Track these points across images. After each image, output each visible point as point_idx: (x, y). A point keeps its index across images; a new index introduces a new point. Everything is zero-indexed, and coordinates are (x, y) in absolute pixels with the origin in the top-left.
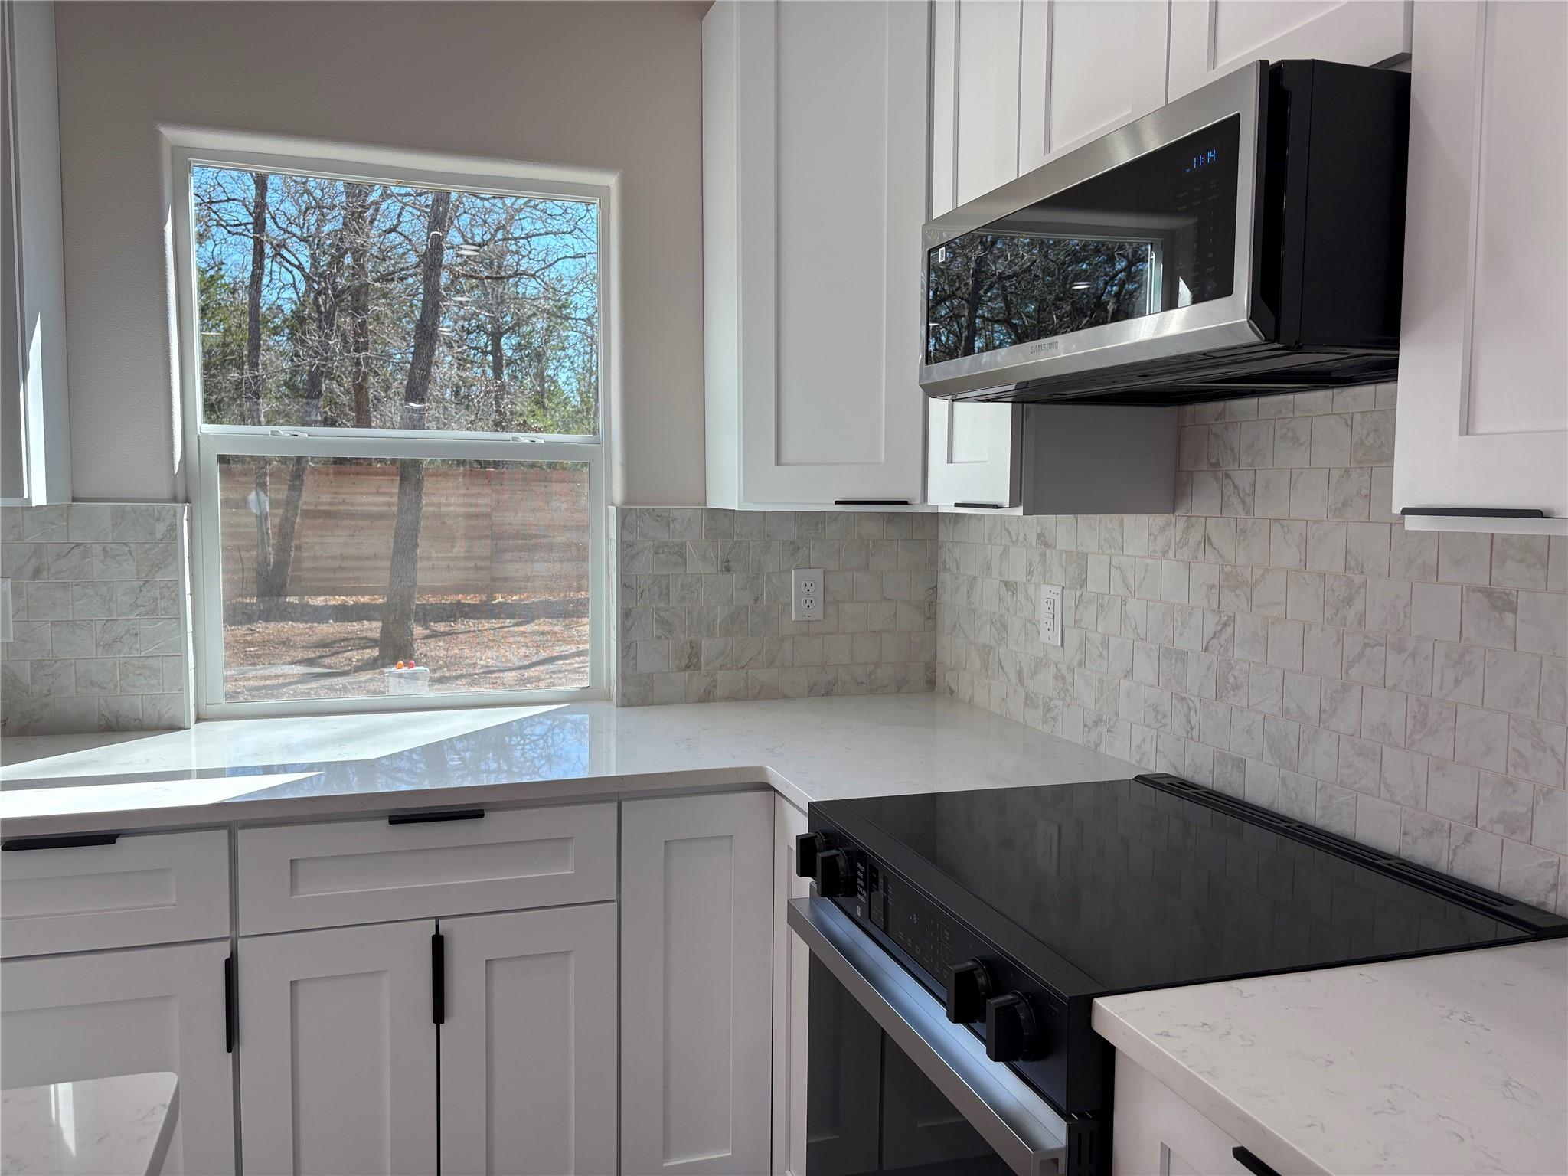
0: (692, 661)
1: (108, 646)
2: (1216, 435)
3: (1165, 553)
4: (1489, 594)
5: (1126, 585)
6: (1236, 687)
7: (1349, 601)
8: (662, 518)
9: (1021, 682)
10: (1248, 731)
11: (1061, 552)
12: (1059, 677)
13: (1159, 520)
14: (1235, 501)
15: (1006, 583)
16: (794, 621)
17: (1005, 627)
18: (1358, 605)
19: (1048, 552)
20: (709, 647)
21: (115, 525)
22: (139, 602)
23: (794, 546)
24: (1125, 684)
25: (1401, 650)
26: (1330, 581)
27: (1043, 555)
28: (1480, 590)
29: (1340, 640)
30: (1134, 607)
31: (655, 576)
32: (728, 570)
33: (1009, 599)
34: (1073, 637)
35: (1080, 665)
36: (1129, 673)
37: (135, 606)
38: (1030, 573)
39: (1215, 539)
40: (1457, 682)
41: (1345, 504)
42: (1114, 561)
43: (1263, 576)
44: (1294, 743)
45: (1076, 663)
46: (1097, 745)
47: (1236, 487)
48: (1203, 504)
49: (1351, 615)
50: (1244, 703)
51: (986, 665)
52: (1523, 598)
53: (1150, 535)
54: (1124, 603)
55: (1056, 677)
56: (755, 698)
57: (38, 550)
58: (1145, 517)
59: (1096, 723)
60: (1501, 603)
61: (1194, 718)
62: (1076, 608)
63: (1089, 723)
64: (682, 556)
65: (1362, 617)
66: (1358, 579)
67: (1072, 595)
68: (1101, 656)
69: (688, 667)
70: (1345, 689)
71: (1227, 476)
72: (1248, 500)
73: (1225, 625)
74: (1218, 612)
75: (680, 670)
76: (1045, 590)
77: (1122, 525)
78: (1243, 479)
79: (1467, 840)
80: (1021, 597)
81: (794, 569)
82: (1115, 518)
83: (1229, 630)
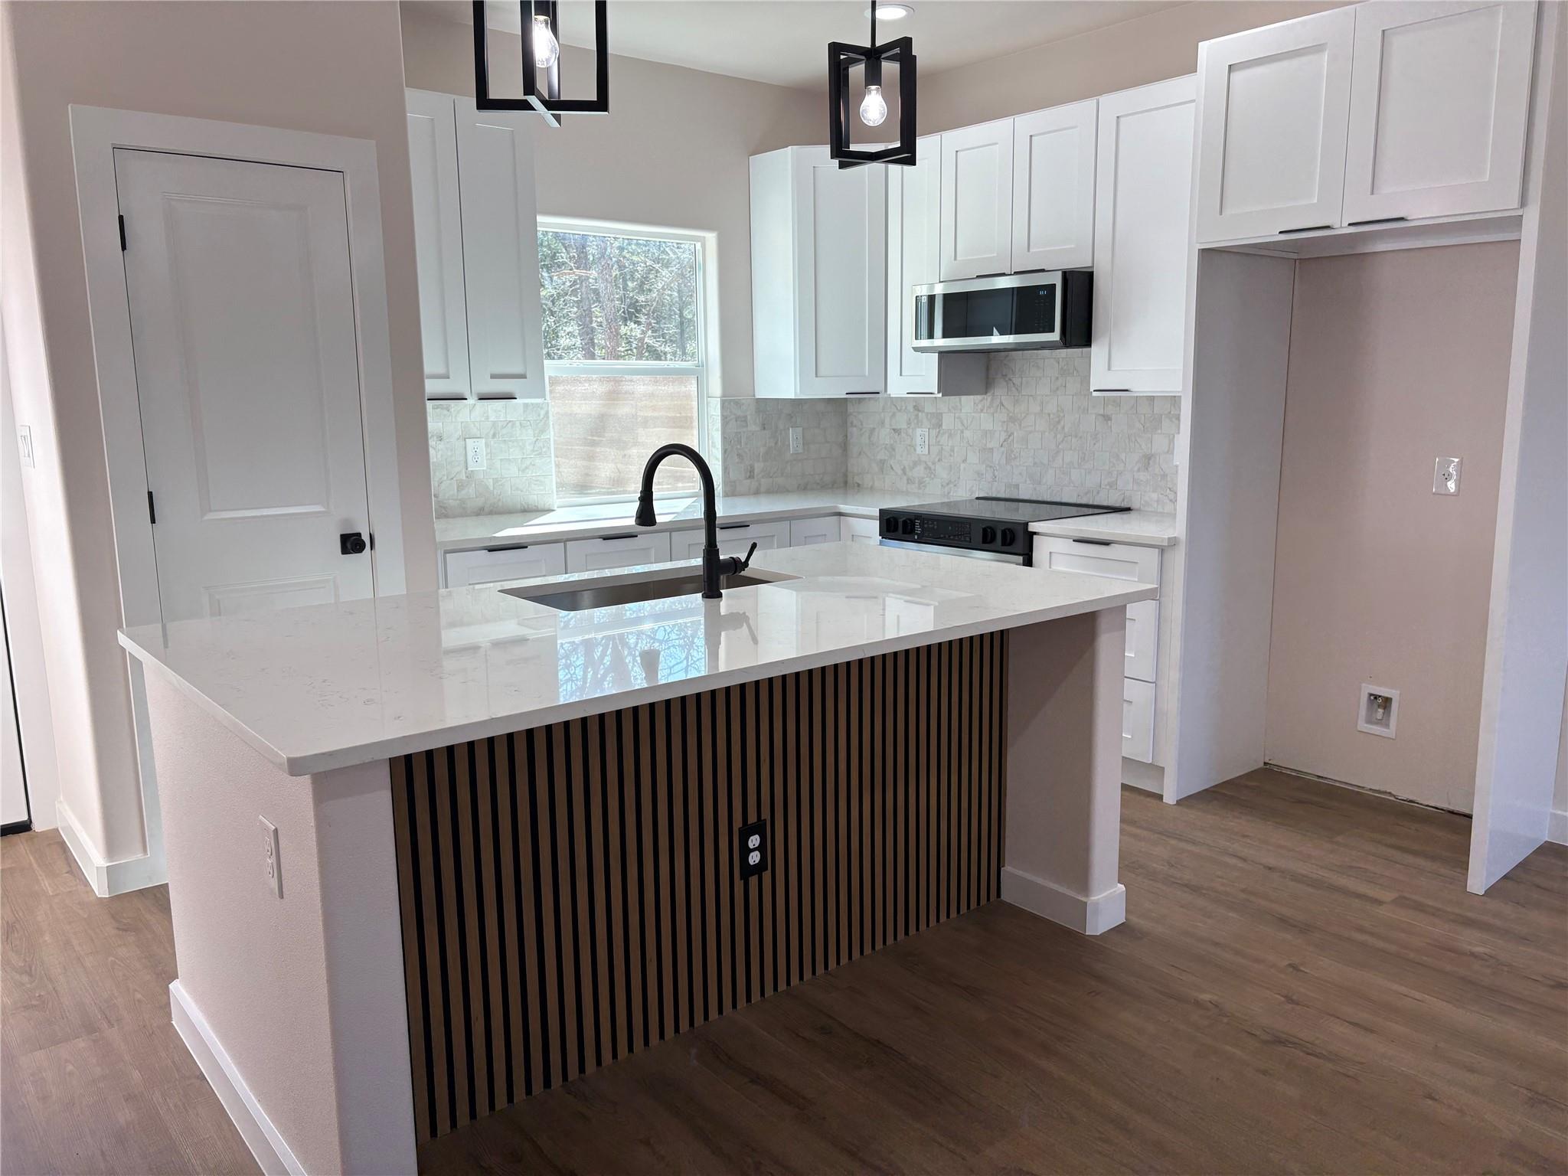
0: (751, 474)
1: (523, 471)
2: (1005, 364)
3: (982, 411)
4: (1103, 416)
5: (963, 425)
6: (1015, 458)
7: (1059, 422)
8: (737, 403)
9: (905, 474)
10: (1020, 474)
11: (927, 413)
12: (927, 468)
13: (979, 397)
14: (1014, 389)
15: (894, 430)
16: (792, 454)
17: (894, 450)
18: (1062, 423)
19: (920, 414)
20: (758, 466)
21: (524, 411)
22: (536, 449)
23: (790, 416)
24: (962, 466)
25: (1076, 437)
26: (1051, 416)
27: (917, 416)
28: (1102, 415)
29: (1056, 436)
30: (967, 434)
31: (736, 433)
32: (764, 428)
33: (896, 437)
34: (935, 450)
35: (939, 461)
36: (965, 461)
37: (533, 451)
38: (909, 424)
39: (1005, 403)
40: (1095, 444)
41: (1057, 389)
42: (957, 415)
43: (1025, 417)
44: (1039, 475)
45: (937, 460)
46: (949, 493)
47: (1014, 384)
48: (1000, 392)
49: (1059, 427)
50: (1018, 464)
51: (882, 470)
52: (1113, 417)
53: (975, 404)
54: (962, 432)
55: (925, 468)
56: (777, 492)
57: (494, 423)
58: (972, 397)
59: (948, 484)
60: (1107, 418)
61: (996, 473)
62: (937, 437)
63: (944, 484)
64: (746, 421)
65: (1063, 428)
66: (1062, 415)
67: (934, 432)
68: (951, 455)
69: (749, 477)
70: (1058, 452)
71: (1010, 380)
72: (1019, 389)
73: (1010, 436)
74: (1006, 431)
75: (747, 479)
76: (919, 431)
77: (960, 400)
78: (1017, 381)
79: (1098, 493)
80: (903, 435)
81: (792, 427)
82: (957, 398)
83: (1011, 438)
